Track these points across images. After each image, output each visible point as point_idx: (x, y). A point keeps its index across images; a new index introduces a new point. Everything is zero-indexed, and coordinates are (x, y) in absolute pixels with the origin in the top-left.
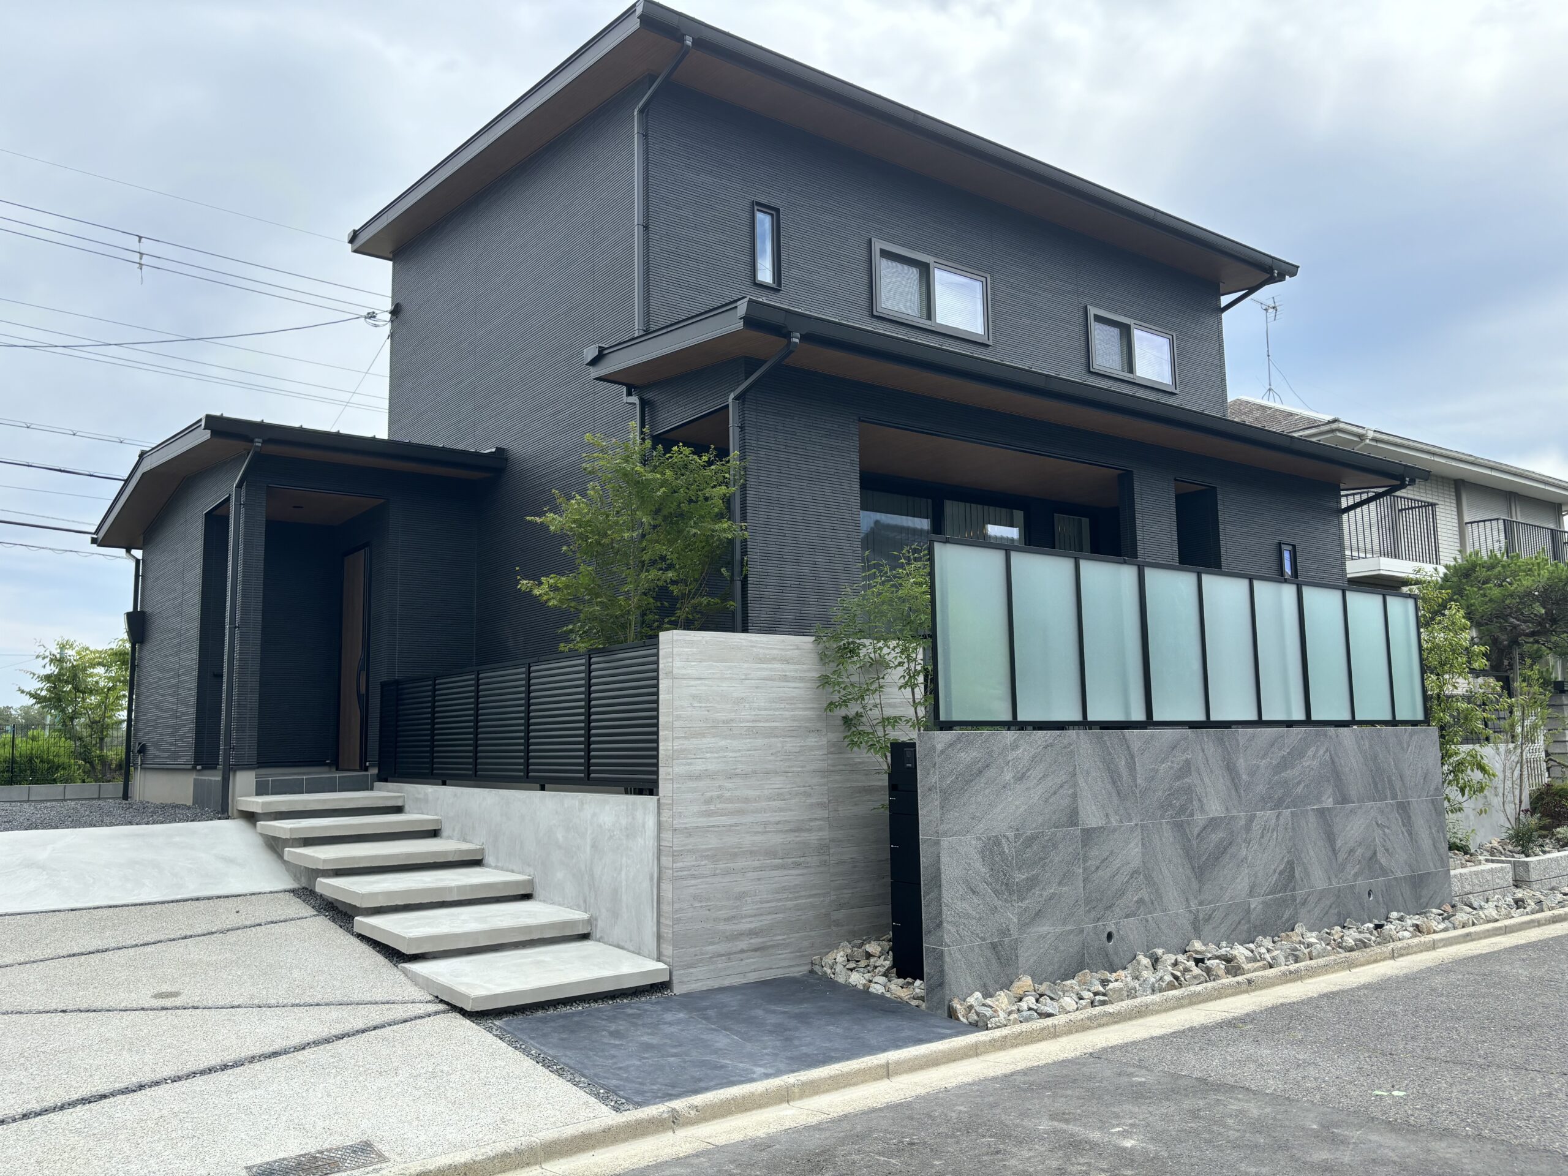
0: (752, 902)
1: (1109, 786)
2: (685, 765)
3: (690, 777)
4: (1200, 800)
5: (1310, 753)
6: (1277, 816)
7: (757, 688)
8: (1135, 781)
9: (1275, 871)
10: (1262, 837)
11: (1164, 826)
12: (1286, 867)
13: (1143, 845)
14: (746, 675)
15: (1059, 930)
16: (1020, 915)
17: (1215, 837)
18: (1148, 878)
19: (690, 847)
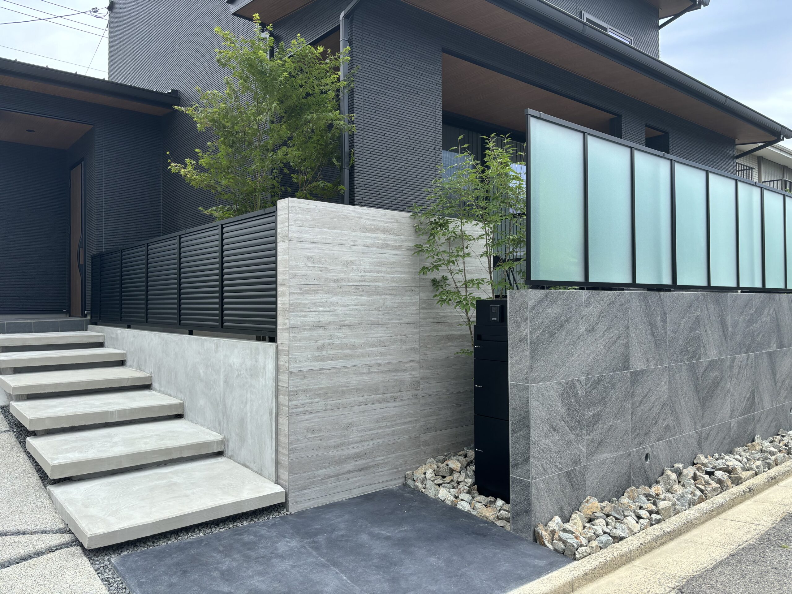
0: (358, 431)
1: (650, 337)
2: (300, 317)
3: (304, 327)
4: (704, 347)
5: (766, 312)
6: (747, 359)
7: (363, 253)
8: (666, 332)
9: (745, 398)
10: (739, 374)
11: (683, 367)
12: (750, 395)
13: (670, 382)
14: (354, 241)
15: (614, 455)
16: (587, 446)
17: (713, 375)
18: (672, 407)
19: (305, 387)
